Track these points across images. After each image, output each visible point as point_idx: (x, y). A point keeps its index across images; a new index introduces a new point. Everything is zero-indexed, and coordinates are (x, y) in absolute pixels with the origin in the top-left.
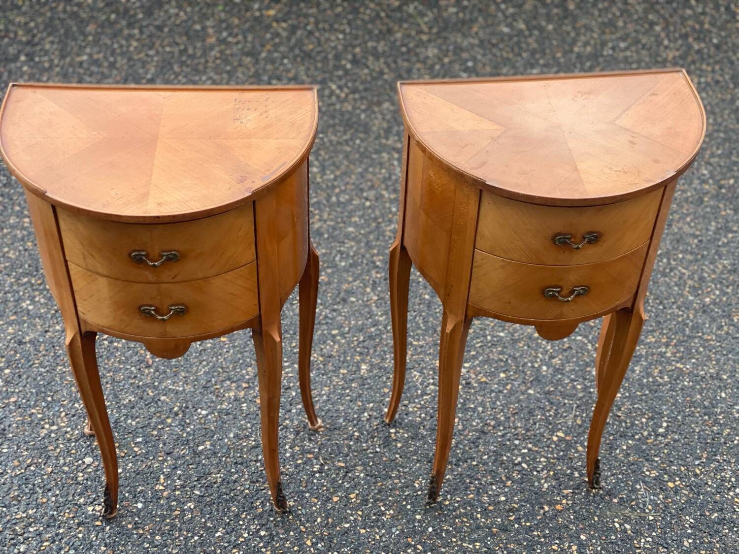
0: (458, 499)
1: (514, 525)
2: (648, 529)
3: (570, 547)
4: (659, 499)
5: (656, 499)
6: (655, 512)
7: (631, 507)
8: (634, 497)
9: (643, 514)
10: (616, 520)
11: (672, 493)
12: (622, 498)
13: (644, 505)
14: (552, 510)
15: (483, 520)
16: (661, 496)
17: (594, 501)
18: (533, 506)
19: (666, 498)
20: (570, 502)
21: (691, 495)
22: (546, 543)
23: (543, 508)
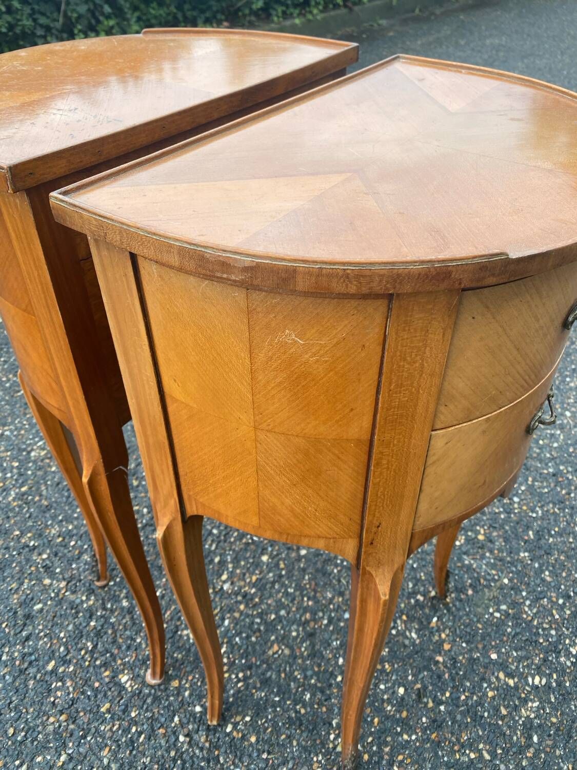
0: (370, 739)
1: (440, 711)
2: (516, 593)
3: (497, 678)
4: (489, 558)
5: (487, 560)
6: (502, 573)
7: (485, 586)
8: (476, 575)
9: (498, 584)
10: (491, 610)
11: (489, 544)
12: (471, 585)
13: (489, 574)
14: (445, 655)
15: (414, 737)
16: (488, 554)
17: (458, 610)
18: (430, 670)
19: (491, 552)
20: (447, 631)
21: (501, 533)
22: (480, 698)
23: (438, 662)
